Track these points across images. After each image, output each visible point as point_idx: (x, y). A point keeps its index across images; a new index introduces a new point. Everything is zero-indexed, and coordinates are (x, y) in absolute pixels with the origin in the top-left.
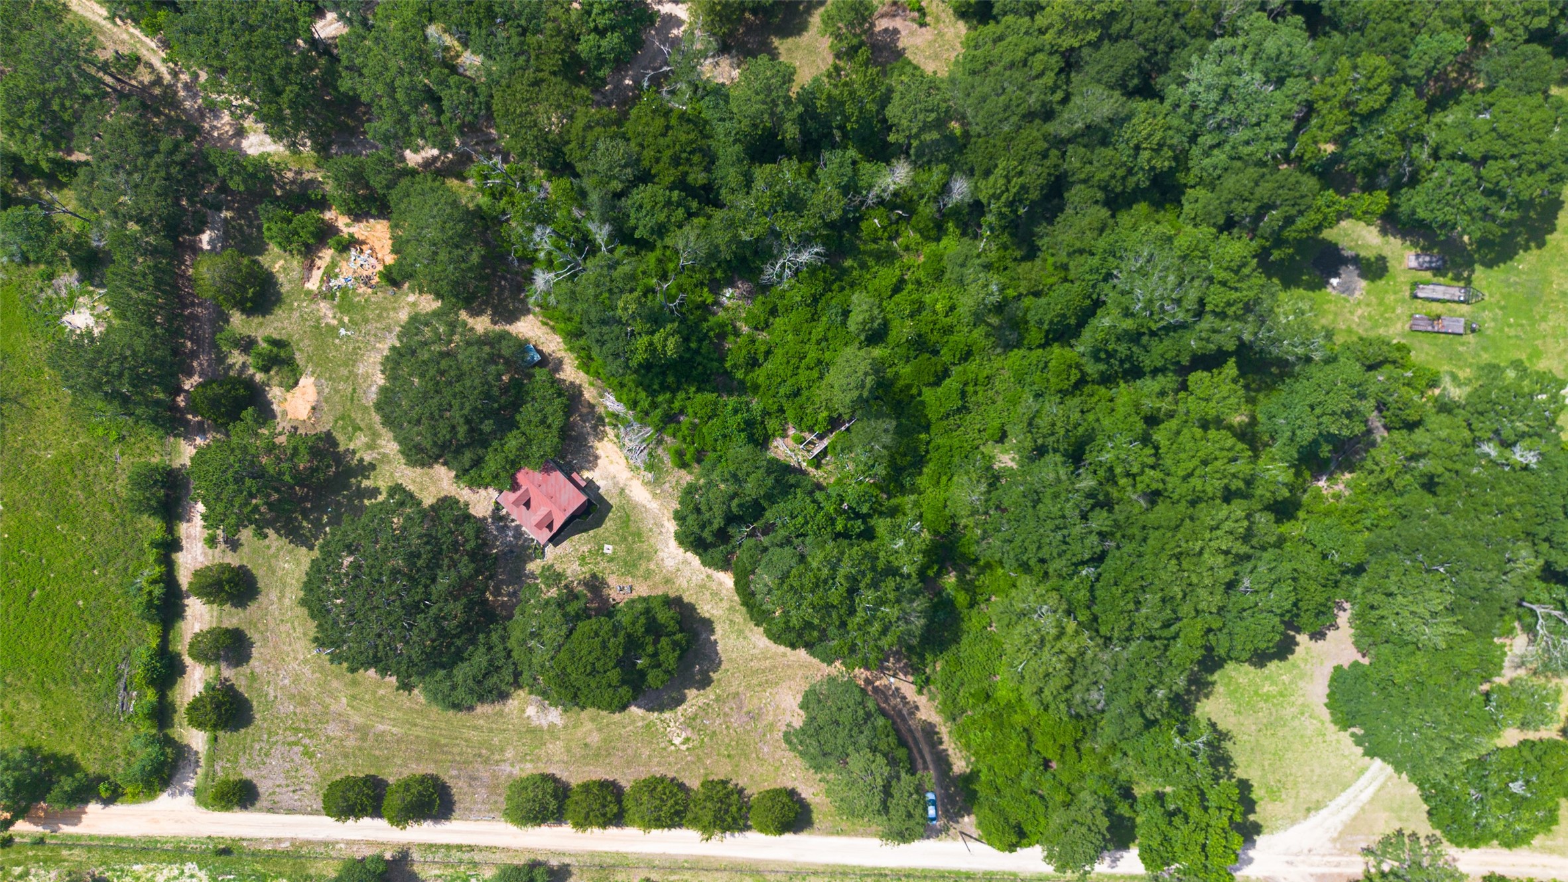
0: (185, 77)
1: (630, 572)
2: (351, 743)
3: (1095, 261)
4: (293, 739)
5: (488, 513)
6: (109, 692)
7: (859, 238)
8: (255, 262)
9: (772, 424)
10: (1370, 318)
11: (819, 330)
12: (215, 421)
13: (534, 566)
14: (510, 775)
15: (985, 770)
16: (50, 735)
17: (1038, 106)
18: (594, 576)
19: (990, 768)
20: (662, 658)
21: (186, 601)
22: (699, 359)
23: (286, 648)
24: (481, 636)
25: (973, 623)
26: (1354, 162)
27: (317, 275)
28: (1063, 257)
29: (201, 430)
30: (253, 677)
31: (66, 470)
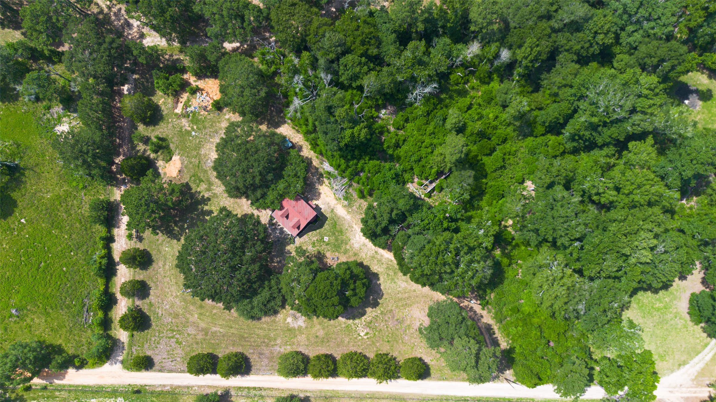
0: (114, 10)
1: (337, 250)
2: (200, 337)
3: (573, 91)
4: (171, 335)
5: (267, 222)
6: (79, 313)
7: (449, 84)
8: (150, 100)
9: (407, 176)
10: (704, 120)
11: (431, 128)
12: (132, 177)
13: (290, 248)
14: (279, 352)
15: (518, 347)
16: (49, 335)
17: (545, 12)
18: (319, 252)
19: (521, 346)
20: (357, 291)
21: (117, 267)
22: (371, 143)
23: (167, 290)
24: (266, 282)
25: (509, 273)
26: (702, 39)
27: (180, 106)
28: (555, 89)
29: (123, 182)
30: (151, 304)
31: (57, 203)
